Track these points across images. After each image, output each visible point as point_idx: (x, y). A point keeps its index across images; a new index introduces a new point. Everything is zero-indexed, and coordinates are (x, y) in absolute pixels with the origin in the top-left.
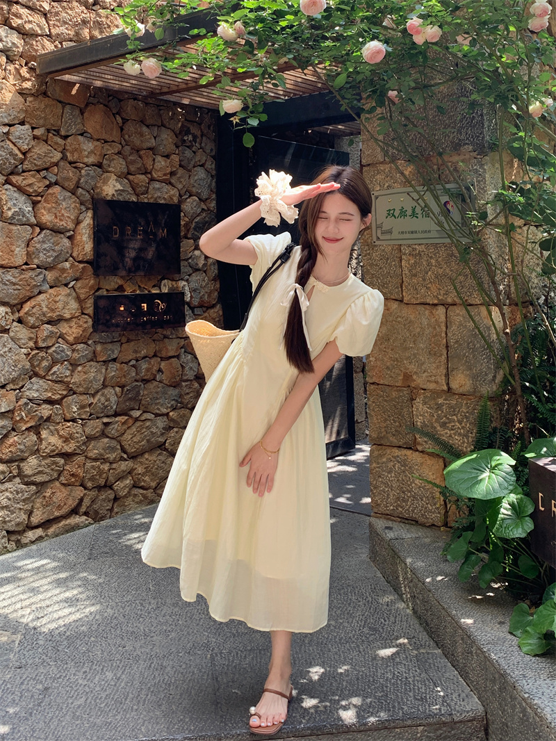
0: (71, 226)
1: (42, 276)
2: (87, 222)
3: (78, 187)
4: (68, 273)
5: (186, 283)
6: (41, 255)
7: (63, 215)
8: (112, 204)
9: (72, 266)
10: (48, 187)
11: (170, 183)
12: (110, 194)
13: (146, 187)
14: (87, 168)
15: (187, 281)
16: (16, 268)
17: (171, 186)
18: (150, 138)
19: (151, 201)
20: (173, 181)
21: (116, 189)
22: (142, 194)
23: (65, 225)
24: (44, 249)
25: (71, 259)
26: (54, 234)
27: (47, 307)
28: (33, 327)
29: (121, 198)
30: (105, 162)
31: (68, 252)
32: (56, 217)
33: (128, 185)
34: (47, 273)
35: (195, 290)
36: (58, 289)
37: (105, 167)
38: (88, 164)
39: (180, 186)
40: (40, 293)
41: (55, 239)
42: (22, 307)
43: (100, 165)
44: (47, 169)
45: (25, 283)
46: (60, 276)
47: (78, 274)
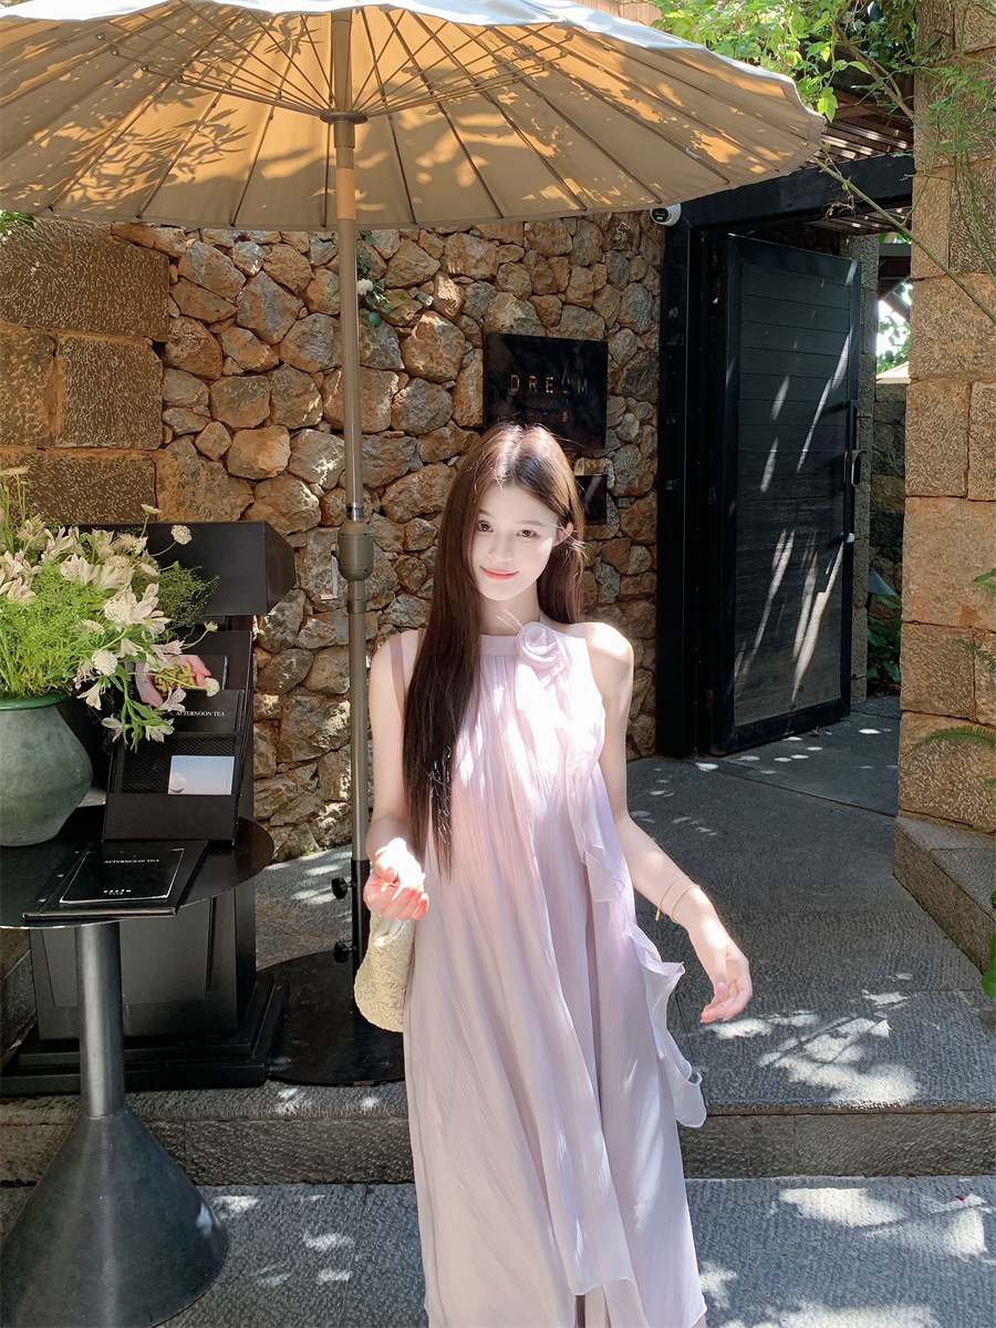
0: (453, 373)
1: (411, 447)
2: (474, 368)
3: (462, 314)
4: (448, 444)
5: (610, 462)
6: (411, 415)
7: (441, 356)
8: (510, 340)
9: (454, 433)
10: (420, 312)
11: (592, 309)
12: (508, 325)
13: (557, 314)
14: (475, 284)
15: (612, 458)
16: (376, 434)
17: (593, 314)
18: (566, 239)
19: (566, 336)
20: (596, 306)
21: (517, 317)
22: (553, 325)
23: (444, 371)
24: (415, 407)
25: (452, 422)
26: (429, 385)
27: (419, 492)
28: (400, 521)
29: (523, 332)
30: (500, 276)
31: (448, 413)
32: (432, 359)
33: (533, 312)
34: (419, 442)
35: (622, 473)
36: (435, 467)
37: (500, 282)
38: (477, 277)
39: (607, 313)
40: (410, 472)
41: (429, 392)
42: (384, 492)
43: (492, 280)
44: (418, 285)
45: (389, 457)
46: (437, 448)
47: (462, 447)
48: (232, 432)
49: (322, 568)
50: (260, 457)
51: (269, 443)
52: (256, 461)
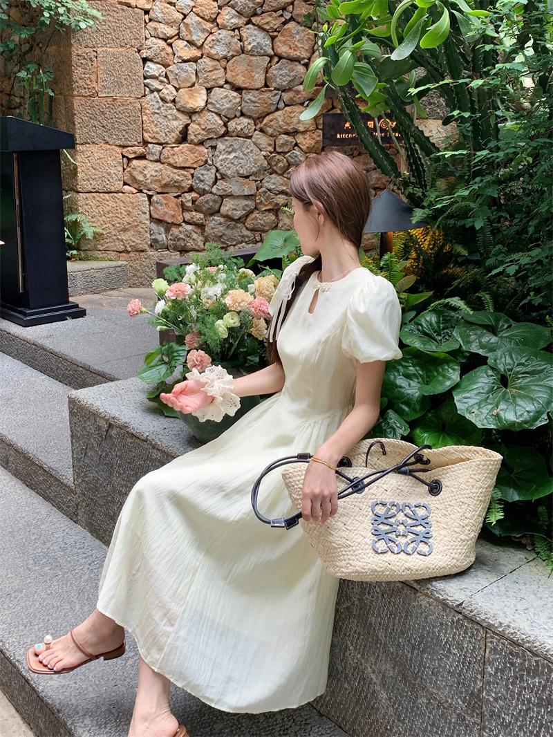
0: (306, 55)
1: (279, 96)
4: (302, 94)
6: (278, 79)
7: (297, 46)
10: (284, 23)
16: (257, 90)
23: (299, 54)
24: (281, 75)
26: (289, 62)
27: (283, 120)
28: (271, 136)
31: (301, 77)
32: (290, 48)
34: (283, 94)
36: (293, 107)
40: (277, 109)
41: (290, 66)
42: (263, 120)
44: (282, 9)
45: (263, 102)
46: (294, 97)
47: (310, 96)
48: (177, 90)
49: (225, 156)
50: (190, 101)
51: (195, 94)
52: (187, 103)
